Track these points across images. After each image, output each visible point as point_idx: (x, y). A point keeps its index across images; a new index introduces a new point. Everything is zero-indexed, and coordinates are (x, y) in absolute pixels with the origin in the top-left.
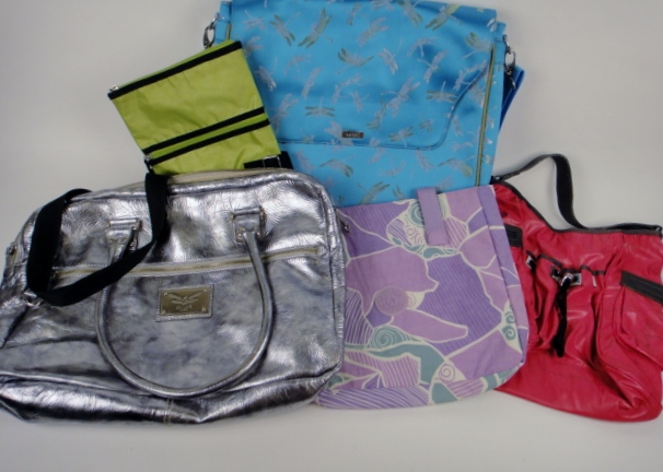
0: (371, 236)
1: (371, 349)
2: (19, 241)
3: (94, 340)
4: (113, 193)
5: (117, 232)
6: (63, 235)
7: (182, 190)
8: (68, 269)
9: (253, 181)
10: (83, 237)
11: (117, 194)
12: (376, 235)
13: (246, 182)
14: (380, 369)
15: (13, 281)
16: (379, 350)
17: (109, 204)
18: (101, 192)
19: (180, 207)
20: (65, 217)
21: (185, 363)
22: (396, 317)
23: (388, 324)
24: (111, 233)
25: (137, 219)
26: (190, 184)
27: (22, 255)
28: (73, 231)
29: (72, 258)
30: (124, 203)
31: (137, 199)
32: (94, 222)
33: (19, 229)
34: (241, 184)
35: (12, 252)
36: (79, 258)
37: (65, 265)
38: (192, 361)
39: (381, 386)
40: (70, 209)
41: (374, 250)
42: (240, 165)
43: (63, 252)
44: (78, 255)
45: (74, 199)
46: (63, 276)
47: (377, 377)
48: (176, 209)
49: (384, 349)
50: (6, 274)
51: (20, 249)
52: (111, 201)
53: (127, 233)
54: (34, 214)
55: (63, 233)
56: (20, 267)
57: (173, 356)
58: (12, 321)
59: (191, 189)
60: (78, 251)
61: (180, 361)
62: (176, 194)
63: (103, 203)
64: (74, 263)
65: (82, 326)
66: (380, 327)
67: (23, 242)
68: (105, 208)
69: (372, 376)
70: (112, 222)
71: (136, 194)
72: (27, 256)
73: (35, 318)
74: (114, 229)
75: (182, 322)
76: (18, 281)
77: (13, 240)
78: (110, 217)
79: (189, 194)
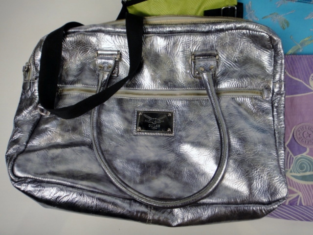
0: (297, 81)
1: (293, 174)
2: (31, 62)
3: (90, 146)
4: (100, 28)
5: (103, 61)
6: (64, 59)
7: (154, 30)
8: (69, 87)
9: (214, 27)
10: (78, 63)
11: (103, 28)
12: (301, 81)
13: (207, 28)
14: (300, 191)
15: (30, 93)
16: (298, 175)
17: (97, 37)
18: (91, 26)
19: (152, 45)
20: (64, 45)
21: (158, 173)
22: (310, 149)
23: (304, 154)
24: (99, 61)
25: (118, 51)
26: (161, 25)
27: (34, 73)
28: (71, 57)
29: (71, 79)
30: (108, 37)
31: (119, 34)
32: (85, 51)
33: (31, 52)
34: (203, 30)
35: (27, 70)
36: (76, 79)
37: (66, 84)
38: (162, 172)
39: (301, 204)
40: (68, 39)
41: (297, 93)
42: (201, 12)
43: (64, 73)
44: (75, 76)
45: (70, 31)
46: (65, 93)
47: (298, 196)
48: (148, 46)
49: (301, 174)
50: (24, 87)
51: (32, 68)
52: (99, 34)
53: (111, 62)
54: (41, 41)
55: (64, 58)
56: (34, 83)
57: (149, 167)
58: (31, 127)
59: (161, 30)
60: (75, 73)
61: (154, 171)
62: (149, 33)
63: (92, 35)
64: (73, 83)
65: (81, 134)
66: (299, 156)
67: (34, 63)
68: (93, 40)
69: (295, 196)
70: (99, 52)
71: (117, 30)
72: (38, 75)
73: (47, 126)
74: (101, 58)
75: (153, 138)
76: (33, 94)
77: (27, 61)
78: (97, 48)
79: (159, 34)
